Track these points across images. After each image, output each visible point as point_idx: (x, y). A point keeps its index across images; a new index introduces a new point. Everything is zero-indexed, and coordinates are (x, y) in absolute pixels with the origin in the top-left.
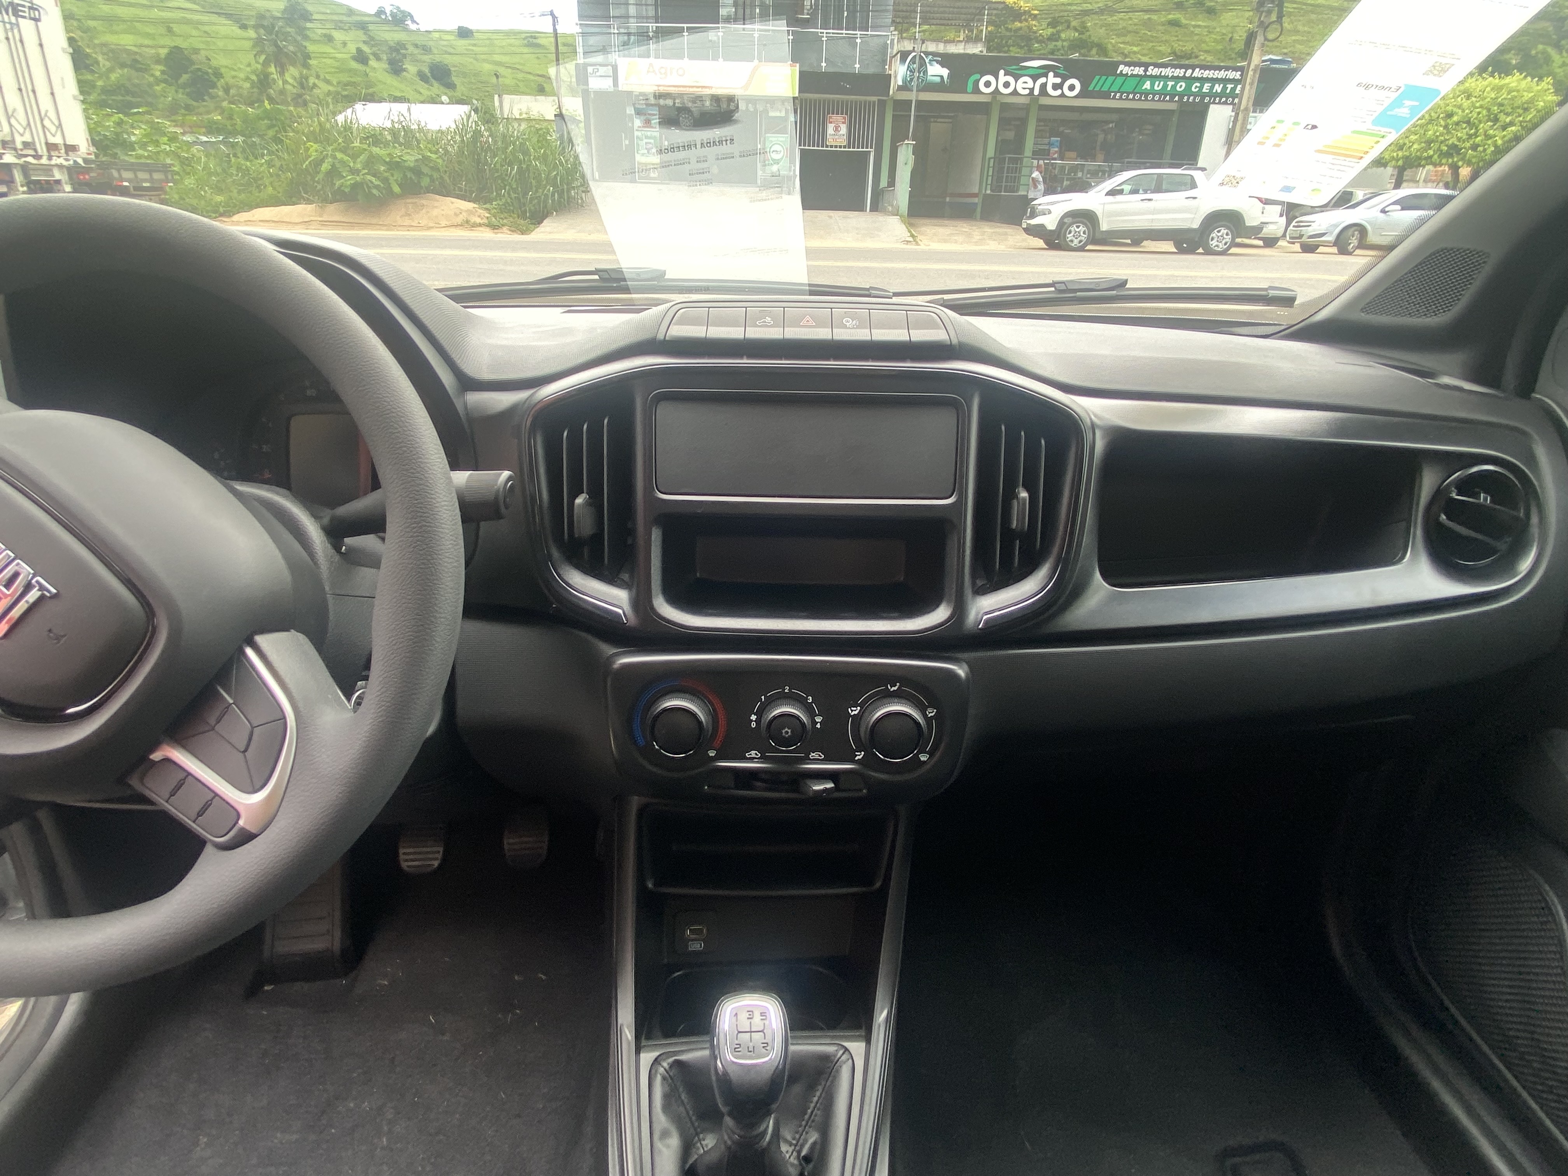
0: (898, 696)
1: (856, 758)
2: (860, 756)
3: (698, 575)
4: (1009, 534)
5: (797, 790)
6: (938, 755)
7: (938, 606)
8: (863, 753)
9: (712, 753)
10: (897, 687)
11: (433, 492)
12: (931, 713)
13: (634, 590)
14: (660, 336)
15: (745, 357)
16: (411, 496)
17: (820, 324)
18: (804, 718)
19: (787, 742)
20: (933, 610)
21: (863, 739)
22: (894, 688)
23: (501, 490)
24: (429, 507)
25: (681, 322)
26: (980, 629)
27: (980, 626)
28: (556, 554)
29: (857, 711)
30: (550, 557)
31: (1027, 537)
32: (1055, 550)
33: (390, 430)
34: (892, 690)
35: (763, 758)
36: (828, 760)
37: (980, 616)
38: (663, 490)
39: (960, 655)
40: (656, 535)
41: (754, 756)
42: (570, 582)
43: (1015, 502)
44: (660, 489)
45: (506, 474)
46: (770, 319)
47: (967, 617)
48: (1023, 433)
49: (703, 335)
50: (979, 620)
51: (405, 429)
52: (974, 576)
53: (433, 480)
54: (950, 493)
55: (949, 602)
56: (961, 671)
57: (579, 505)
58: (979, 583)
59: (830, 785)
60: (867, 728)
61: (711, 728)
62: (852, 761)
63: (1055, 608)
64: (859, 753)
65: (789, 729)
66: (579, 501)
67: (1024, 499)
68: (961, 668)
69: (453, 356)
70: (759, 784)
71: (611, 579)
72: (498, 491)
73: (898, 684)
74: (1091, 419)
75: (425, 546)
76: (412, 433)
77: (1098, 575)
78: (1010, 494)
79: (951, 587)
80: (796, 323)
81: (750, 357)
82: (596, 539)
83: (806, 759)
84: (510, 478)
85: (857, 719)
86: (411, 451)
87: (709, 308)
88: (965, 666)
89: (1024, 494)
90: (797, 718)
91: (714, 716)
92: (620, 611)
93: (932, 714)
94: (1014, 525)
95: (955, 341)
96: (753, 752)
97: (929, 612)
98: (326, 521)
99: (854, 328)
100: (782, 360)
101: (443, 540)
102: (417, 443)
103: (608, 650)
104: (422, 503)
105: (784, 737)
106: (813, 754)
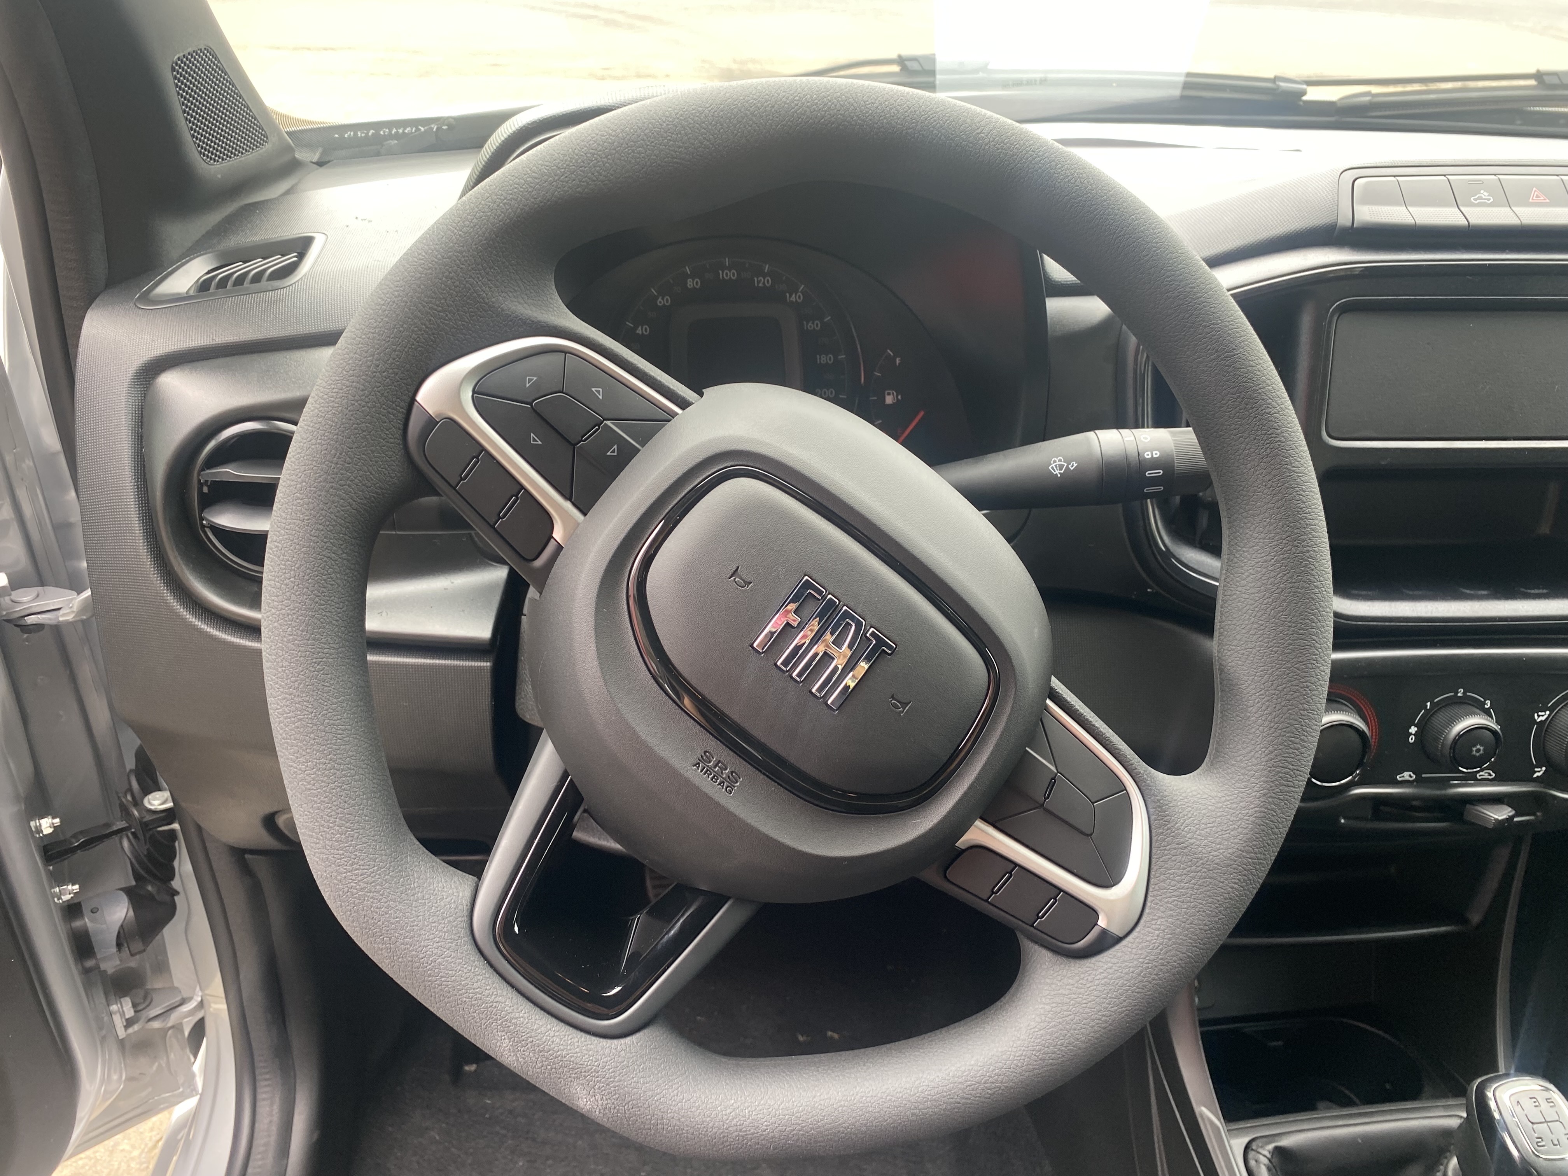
2: (1539, 773)
14: (1345, 220)
17: (1554, 201)
19: (1476, 763)
21: (1549, 752)
25: (1367, 201)
29: (1545, 717)
35: (1419, 781)
36: (1500, 779)
38: (1334, 435)
41: (1407, 778)
44: (1331, 432)
46: (1485, 193)
59: (1510, 812)
60: (1556, 737)
61: (1378, 746)
64: (1538, 768)
65: (1481, 745)
80: (1524, 200)
83: (1470, 780)
85: (1543, 725)
87: (1395, 176)
90: (1494, 731)
96: (1407, 775)
106: (1483, 774)
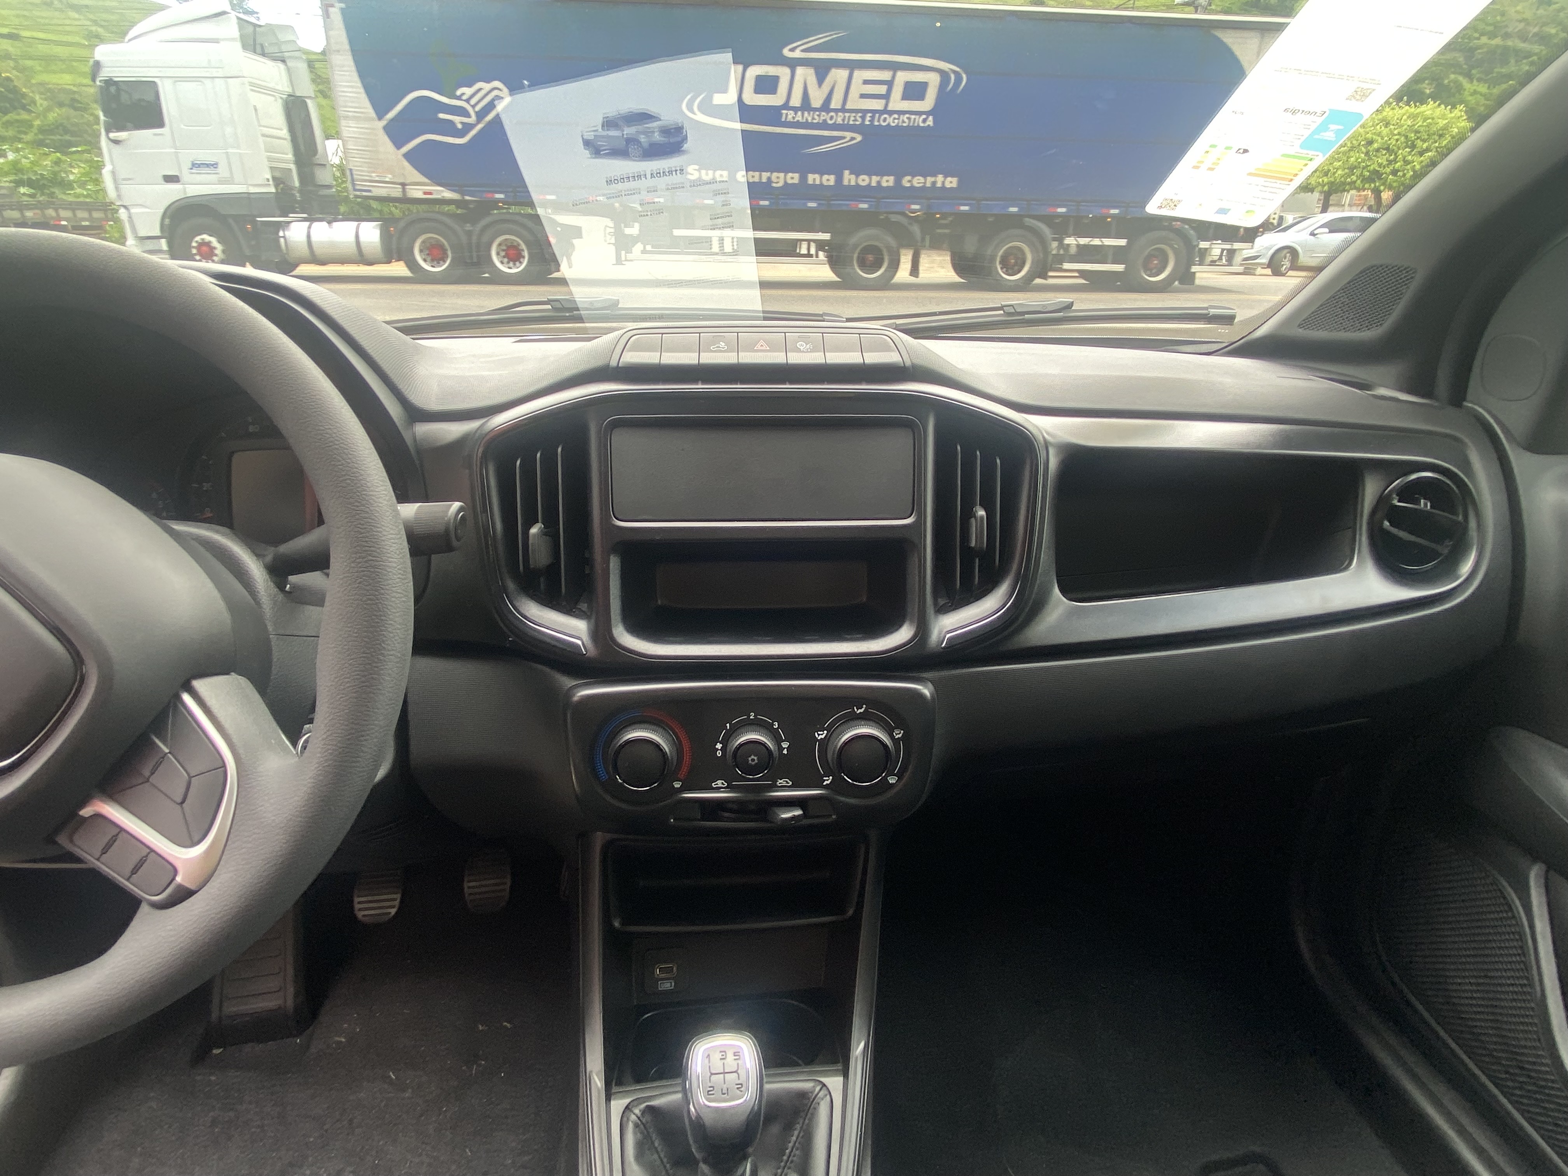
0: (865, 718)
1: (824, 784)
2: (828, 781)
3: (659, 602)
4: (968, 553)
5: (765, 820)
6: (907, 775)
7: (900, 626)
8: (831, 778)
9: (677, 785)
10: (863, 709)
11: (378, 525)
12: (898, 734)
13: (593, 621)
14: (613, 363)
15: (700, 382)
16: (356, 529)
17: (773, 348)
18: (770, 744)
19: (754, 770)
20: (897, 630)
21: (831, 764)
22: (860, 711)
23: (452, 521)
24: (374, 540)
25: (635, 349)
26: (944, 648)
27: (943, 645)
28: (511, 585)
29: (824, 735)
30: (505, 590)
31: (986, 555)
32: (1015, 566)
33: (333, 463)
34: (858, 712)
35: (730, 788)
36: (795, 786)
37: (942, 635)
38: (620, 517)
39: (925, 675)
40: (614, 563)
41: (720, 785)
42: (527, 614)
43: (973, 520)
44: (617, 516)
45: (456, 505)
46: (723, 344)
47: (930, 637)
48: (978, 453)
49: (656, 361)
50: (942, 638)
51: (349, 461)
52: (936, 594)
53: (378, 512)
54: (909, 512)
55: (912, 622)
56: (926, 690)
57: (534, 535)
58: (941, 602)
59: (798, 812)
60: (834, 751)
61: (675, 759)
62: (820, 786)
63: (1016, 625)
64: (827, 778)
65: (755, 756)
66: (534, 530)
67: (982, 517)
68: (926, 687)
69: (400, 387)
70: (726, 815)
71: (569, 610)
72: (448, 523)
73: (864, 706)
74: (1044, 437)
75: (371, 581)
76: (356, 465)
77: (1056, 590)
78: (968, 514)
79: (913, 607)
80: (751, 348)
81: (705, 382)
82: (552, 570)
83: (774, 787)
84: (461, 509)
85: (824, 743)
86: (356, 484)
87: (662, 334)
88: (930, 685)
89: (981, 513)
90: (763, 744)
91: (678, 746)
92: (579, 642)
93: (900, 736)
94: (973, 544)
95: (908, 363)
96: (719, 782)
97: (892, 632)
98: (269, 558)
99: (808, 352)
100: (737, 384)
101: (390, 574)
102: (362, 475)
103: (568, 682)
104: (367, 537)
105: (751, 765)
106: (780, 781)
